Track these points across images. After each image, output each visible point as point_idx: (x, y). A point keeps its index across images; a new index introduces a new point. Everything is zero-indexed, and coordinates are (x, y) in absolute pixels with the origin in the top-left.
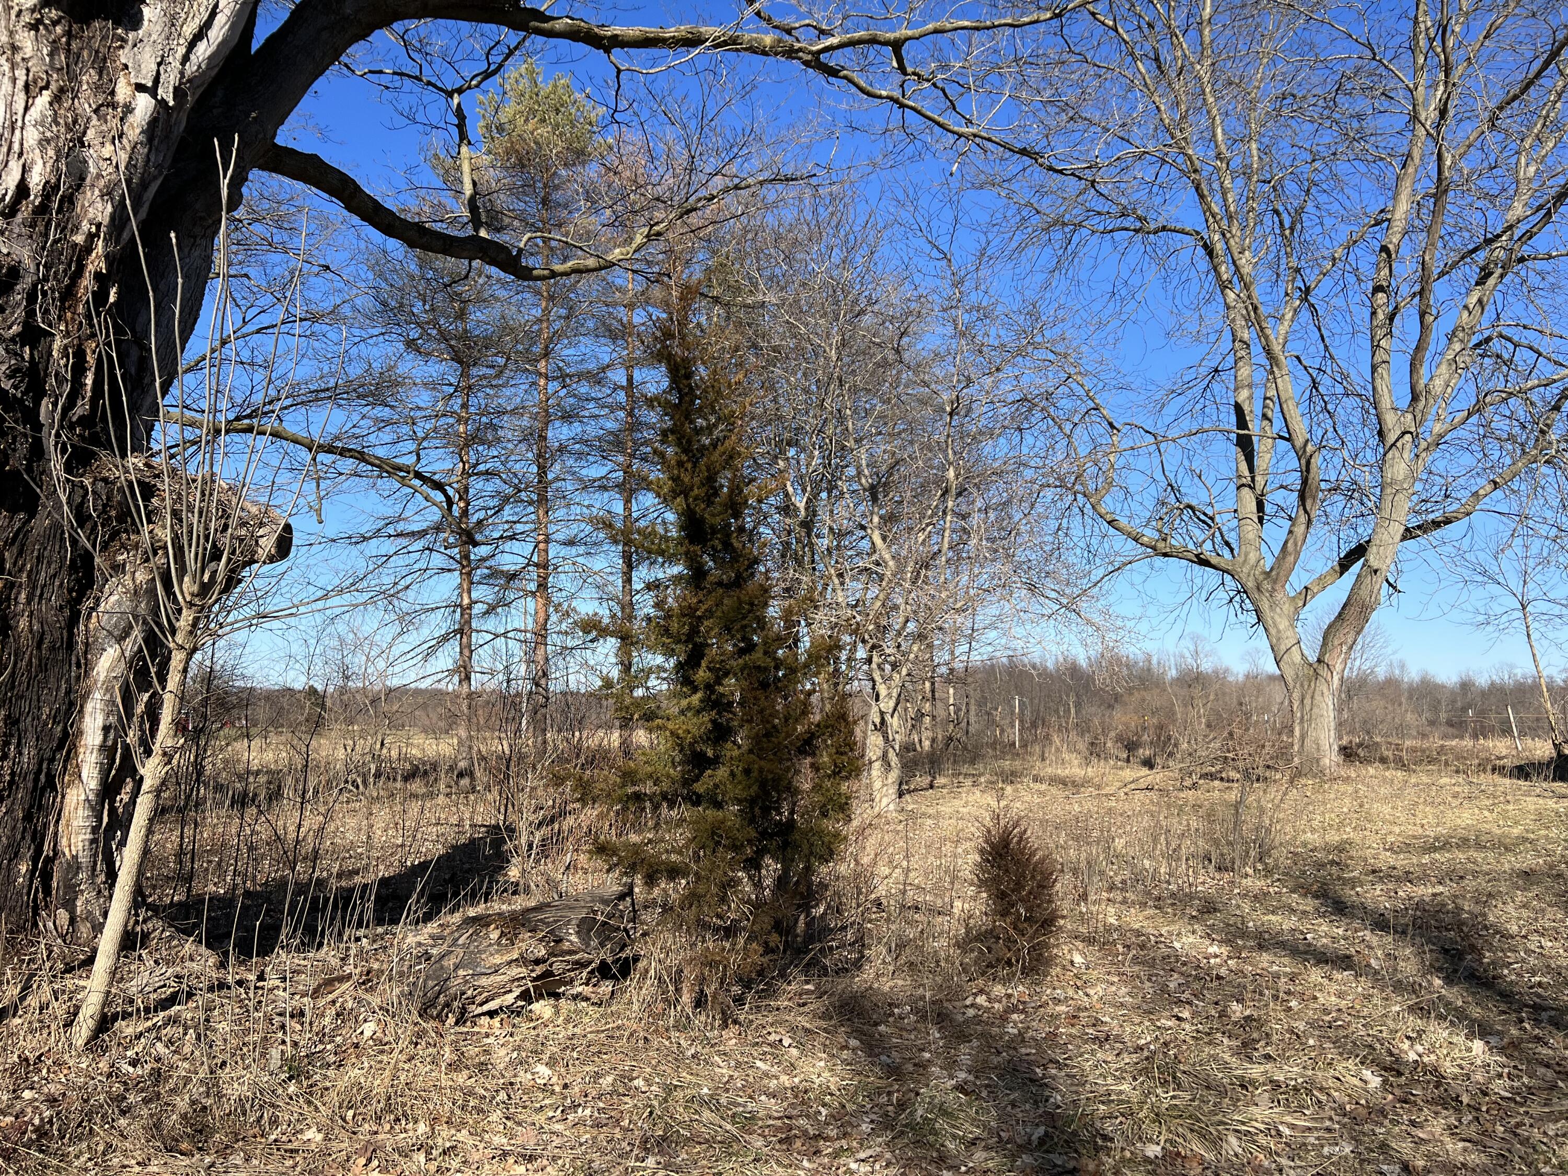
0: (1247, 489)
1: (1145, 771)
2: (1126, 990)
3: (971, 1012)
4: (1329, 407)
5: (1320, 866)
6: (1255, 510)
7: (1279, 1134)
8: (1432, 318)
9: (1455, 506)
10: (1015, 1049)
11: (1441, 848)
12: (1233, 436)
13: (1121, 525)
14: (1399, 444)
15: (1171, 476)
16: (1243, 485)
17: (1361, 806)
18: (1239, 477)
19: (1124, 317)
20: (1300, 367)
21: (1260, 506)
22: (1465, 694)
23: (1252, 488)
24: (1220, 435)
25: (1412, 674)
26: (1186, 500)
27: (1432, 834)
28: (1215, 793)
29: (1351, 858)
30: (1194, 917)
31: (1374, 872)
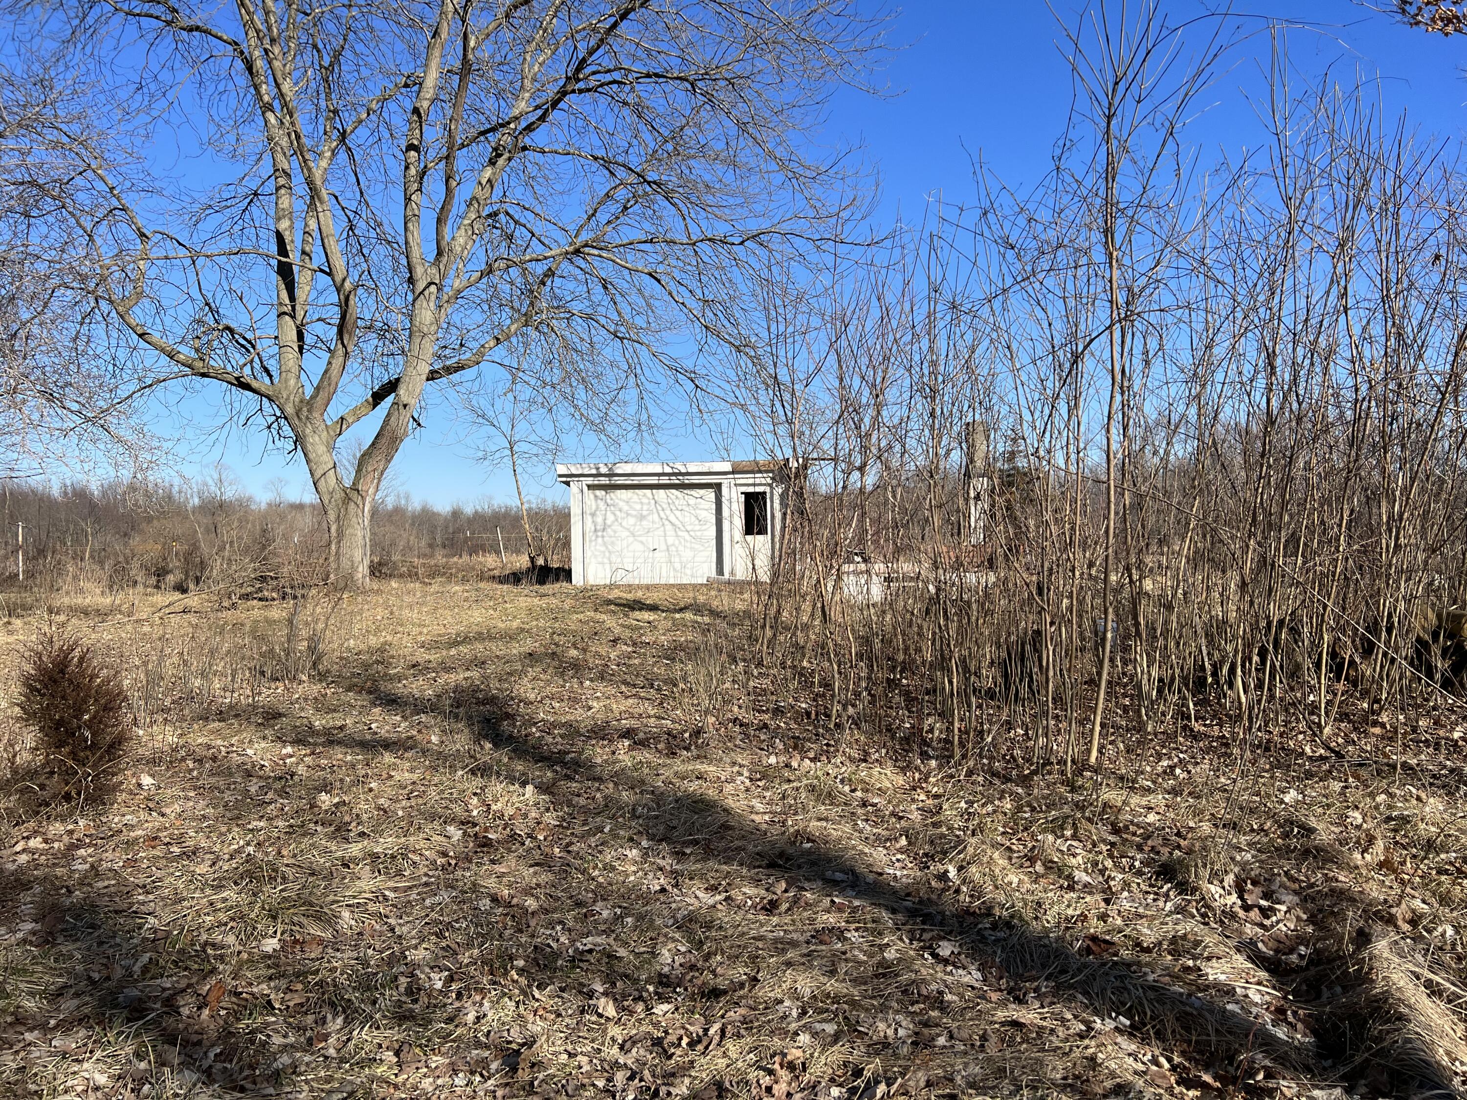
0: (287, 318)
1: (177, 596)
2: (205, 803)
3: (23, 858)
4: (365, 251)
5: (366, 666)
6: (295, 339)
7: (386, 899)
8: (455, 184)
9: (468, 355)
10: (90, 885)
11: (462, 642)
12: (274, 263)
13: (154, 340)
14: (426, 293)
15: (209, 296)
16: (285, 313)
17: (392, 613)
18: (281, 304)
19: (155, 113)
20: (338, 206)
21: (300, 336)
22: (455, 521)
23: (293, 317)
24: (260, 260)
25: (415, 505)
26: (225, 321)
27: (454, 632)
28: (254, 612)
29: (393, 657)
30: (259, 724)
31: (414, 666)
